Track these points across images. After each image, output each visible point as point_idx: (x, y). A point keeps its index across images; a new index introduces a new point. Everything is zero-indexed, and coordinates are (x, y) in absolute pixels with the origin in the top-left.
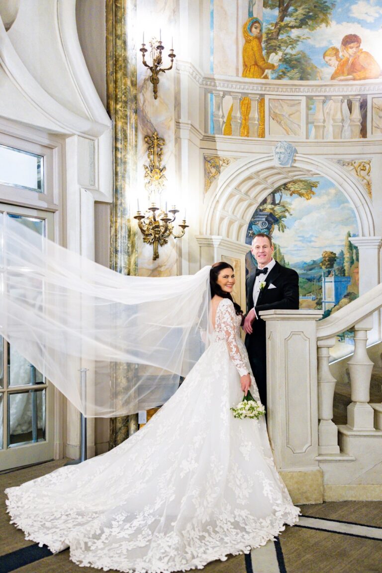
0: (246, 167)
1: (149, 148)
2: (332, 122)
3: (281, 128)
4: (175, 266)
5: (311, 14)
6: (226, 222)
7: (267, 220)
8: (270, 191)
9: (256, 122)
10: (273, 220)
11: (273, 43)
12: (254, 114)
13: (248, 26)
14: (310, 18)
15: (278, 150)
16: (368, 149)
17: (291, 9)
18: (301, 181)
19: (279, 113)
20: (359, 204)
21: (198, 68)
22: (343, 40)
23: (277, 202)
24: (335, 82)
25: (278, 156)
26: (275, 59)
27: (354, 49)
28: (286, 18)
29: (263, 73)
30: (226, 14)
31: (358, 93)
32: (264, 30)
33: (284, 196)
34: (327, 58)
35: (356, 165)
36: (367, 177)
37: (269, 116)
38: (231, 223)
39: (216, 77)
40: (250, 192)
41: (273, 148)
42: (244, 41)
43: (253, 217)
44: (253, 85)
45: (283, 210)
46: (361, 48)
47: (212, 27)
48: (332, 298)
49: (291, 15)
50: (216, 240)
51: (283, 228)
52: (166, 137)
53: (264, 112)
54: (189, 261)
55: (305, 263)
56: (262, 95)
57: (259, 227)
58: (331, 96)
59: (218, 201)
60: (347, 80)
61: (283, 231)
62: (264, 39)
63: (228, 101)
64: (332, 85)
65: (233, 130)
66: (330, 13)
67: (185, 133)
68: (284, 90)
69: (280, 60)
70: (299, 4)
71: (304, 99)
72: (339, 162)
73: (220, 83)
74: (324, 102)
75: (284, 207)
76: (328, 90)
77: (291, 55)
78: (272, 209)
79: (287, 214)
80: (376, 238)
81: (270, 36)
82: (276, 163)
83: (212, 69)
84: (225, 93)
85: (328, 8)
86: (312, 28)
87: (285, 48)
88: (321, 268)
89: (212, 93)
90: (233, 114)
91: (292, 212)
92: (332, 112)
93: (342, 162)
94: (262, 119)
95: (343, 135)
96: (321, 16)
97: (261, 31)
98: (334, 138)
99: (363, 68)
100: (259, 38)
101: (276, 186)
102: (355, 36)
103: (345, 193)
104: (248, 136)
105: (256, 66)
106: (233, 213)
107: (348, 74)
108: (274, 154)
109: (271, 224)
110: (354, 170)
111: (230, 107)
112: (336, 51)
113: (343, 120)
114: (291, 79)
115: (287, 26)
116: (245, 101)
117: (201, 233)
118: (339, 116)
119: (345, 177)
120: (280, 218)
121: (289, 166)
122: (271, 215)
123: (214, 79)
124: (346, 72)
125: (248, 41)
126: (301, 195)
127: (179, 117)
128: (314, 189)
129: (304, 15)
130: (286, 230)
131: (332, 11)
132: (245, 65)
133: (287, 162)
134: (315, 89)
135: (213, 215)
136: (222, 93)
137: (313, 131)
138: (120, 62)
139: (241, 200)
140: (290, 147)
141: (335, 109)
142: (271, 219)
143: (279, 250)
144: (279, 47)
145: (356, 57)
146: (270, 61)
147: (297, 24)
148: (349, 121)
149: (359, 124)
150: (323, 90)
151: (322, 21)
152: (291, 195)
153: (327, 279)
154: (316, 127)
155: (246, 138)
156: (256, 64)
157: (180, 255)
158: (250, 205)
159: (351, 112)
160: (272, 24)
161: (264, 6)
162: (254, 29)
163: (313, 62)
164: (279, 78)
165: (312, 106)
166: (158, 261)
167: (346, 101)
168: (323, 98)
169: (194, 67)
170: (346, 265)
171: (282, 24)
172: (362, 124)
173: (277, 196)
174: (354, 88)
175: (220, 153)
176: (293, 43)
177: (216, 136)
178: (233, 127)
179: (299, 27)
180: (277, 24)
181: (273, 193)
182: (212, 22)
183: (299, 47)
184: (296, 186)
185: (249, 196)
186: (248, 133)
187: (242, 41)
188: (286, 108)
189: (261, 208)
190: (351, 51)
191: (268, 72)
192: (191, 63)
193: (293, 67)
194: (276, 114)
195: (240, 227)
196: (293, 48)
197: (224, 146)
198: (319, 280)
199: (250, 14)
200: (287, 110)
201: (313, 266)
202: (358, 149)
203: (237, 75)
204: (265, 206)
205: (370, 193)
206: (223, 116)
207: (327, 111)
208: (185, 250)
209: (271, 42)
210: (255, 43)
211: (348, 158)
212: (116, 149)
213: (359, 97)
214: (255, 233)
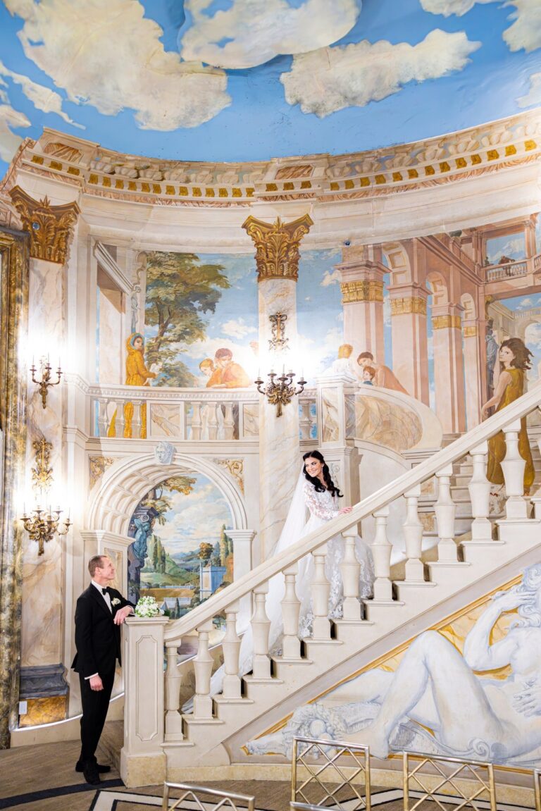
0: (127, 466)
1: (37, 453)
2: (207, 424)
3: (161, 429)
4: (60, 560)
5: (188, 330)
6: (109, 517)
7: (148, 513)
8: (151, 487)
9: (139, 425)
10: (154, 514)
11: (154, 354)
12: (137, 417)
13: (131, 341)
14: (187, 333)
15: (158, 450)
16: (239, 449)
17: (170, 325)
18: (180, 478)
19: (159, 416)
20: (233, 499)
21: (84, 379)
22: (217, 353)
23: (158, 497)
24: (210, 389)
25: (158, 455)
26: (155, 368)
27: (226, 361)
28: (165, 334)
29: (145, 381)
30: (111, 331)
31: (229, 399)
32: (146, 344)
33: (164, 491)
34: (203, 368)
35: (230, 464)
36: (240, 475)
37: (151, 418)
38: (114, 517)
39: (101, 386)
40: (133, 487)
41: (155, 448)
42: (128, 354)
43: (136, 511)
44: (135, 392)
45: (164, 504)
46: (232, 360)
47: (98, 342)
48: (209, 588)
49: (170, 331)
50: (100, 534)
51: (163, 522)
52: (53, 442)
53: (146, 415)
54: (73, 555)
55: (184, 554)
56: (144, 401)
57: (140, 520)
58: (206, 401)
59: (102, 498)
60: (221, 388)
61: (164, 524)
62: (146, 351)
63: (112, 407)
64: (208, 392)
65: (117, 432)
66: (204, 330)
67: (71, 438)
68: (164, 395)
69: (160, 370)
70: (177, 321)
71: (182, 403)
72: (215, 460)
73: (104, 391)
74: (200, 407)
75: (164, 501)
76: (204, 396)
77: (171, 365)
78: (154, 504)
79: (167, 508)
80: (248, 531)
81: (151, 348)
82: (157, 461)
83: (98, 379)
84: (109, 400)
85: (202, 325)
86: (190, 343)
87: (164, 359)
88: (199, 559)
89: (97, 400)
90: (117, 418)
91: (171, 506)
92: (208, 416)
93: (217, 461)
94: (144, 421)
95: (218, 437)
96: (197, 332)
97: (143, 344)
98: (210, 439)
99: (235, 378)
100: (141, 351)
101: (157, 482)
102: (227, 350)
103: (220, 488)
104: (131, 437)
105: (138, 376)
106: (116, 508)
107: (222, 383)
108: (155, 453)
109: (152, 517)
110: (228, 469)
111: (114, 411)
112: (211, 362)
113: (218, 423)
114: (171, 386)
115: (166, 340)
116: (128, 407)
117: (85, 528)
118: (214, 419)
119: (220, 475)
120: (161, 511)
121: (169, 464)
122: (152, 509)
123: (99, 388)
124: (220, 381)
125: (131, 354)
126: (180, 490)
127: (66, 423)
128: (192, 485)
129: (182, 331)
130: (166, 523)
131: (207, 329)
132: (128, 375)
133: (167, 461)
134: (192, 395)
135: (97, 511)
136: (106, 400)
137: (191, 432)
138: (12, 382)
139: (124, 496)
140: (170, 446)
141: (210, 414)
142: (152, 513)
143: (160, 542)
144: (160, 358)
145: (228, 369)
146: (151, 371)
147: (176, 339)
148: (223, 424)
149: (232, 427)
150: (200, 396)
151: (198, 336)
152: (171, 490)
153: (205, 569)
154: (193, 428)
155: (129, 439)
156: (138, 373)
157: (65, 548)
158: (132, 501)
159: (225, 417)
160: (153, 338)
161: (145, 323)
162: (136, 343)
163: (191, 371)
164: (160, 385)
165: (190, 410)
166: (43, 556)
167: (220, 406)
168: (200, 403)
169: (81, 378)
170: (222, 556)
171: (162, 338)
172: (234, 426)
173: (158, 492)
174: (227, 395)
175: (104, 454)
176: (172, 355)
177: (101, 438)
178: (117, 429)
179: (178, 341)
180: (157, 338)
181: (154, 489)
182: (98, 338)
183: (178, 358)
184: (176, 482)
185: (132, 492)
186: (131, 434)
187: (125, 354)
188: (166, 411)
189: (143, 503)
190: (223, 363)
191: (149, 380)
192: (78, 375)
193: (172, 376)
194: (157, 418)
195: (123, 521)
196: (172, 359)
197: (108, 447)
198: (197, 570)
199: (133, 330)
200: (167, 413)
201: (191, 557)
202: (231, 449)
203: (121, 384)
204: (146, 501)
205: (243, 489)
206: (107, 421)
207: (204, 414)
208: (69, 544)
209: (153, 354)
210: (137, 355)
211: (223, 457)
212: (6, 457)
213: (231, 403)
214: (138, 526)
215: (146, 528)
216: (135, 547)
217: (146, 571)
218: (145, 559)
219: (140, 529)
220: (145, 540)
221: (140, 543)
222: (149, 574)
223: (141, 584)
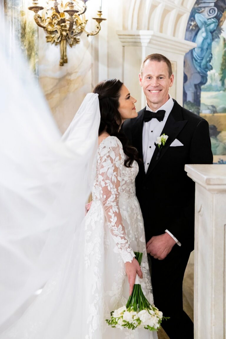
4: (89, 74)
6: (159, 11)
38: (166, 12)
50: (145, 36)
54: (108, 67)
57: (204, 16)
109: (221, 11)
117: (124, 28)
157: (96, 57)
195: (179, 17)
208: (103, 51)
214: (199, 25)
215: (212, 27)
216: (195, 54)
217: (210, 89)
218: (209, 73)
219: (203, 29)
220: (210, 45)
221: (202, 50)
222: (214, 93)
223: (202, 107)
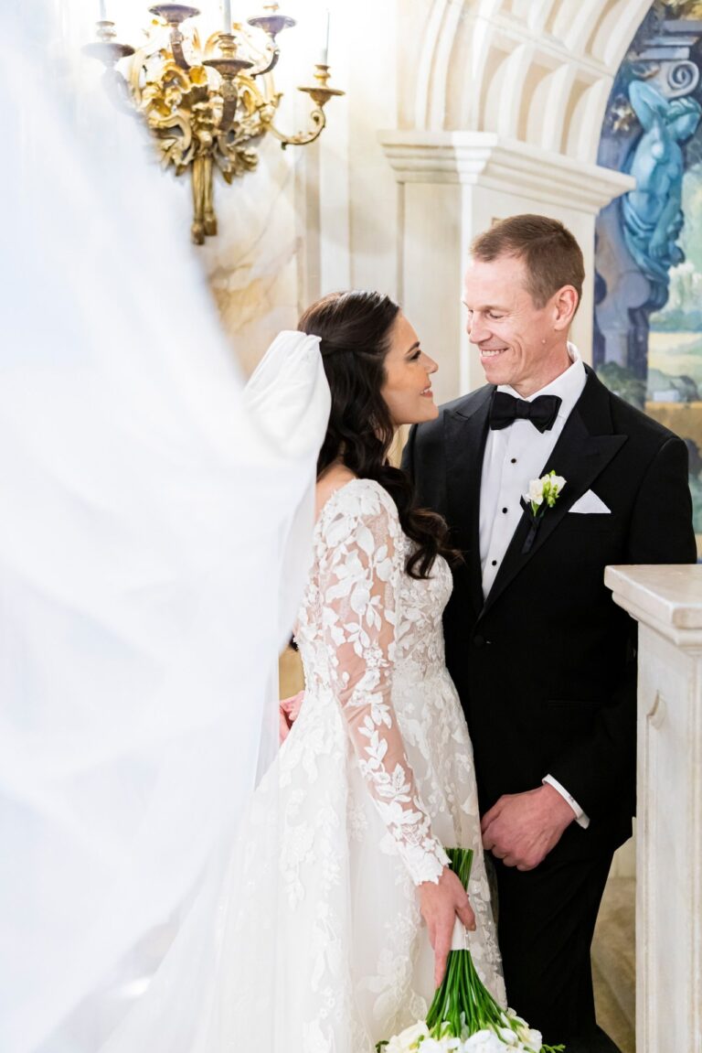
6: (513, 70)
7: (695, 54)
38: (537, 73)
43: (637, 45)
50: (470, 152)
54: (352, 249)
57: (658, 88)
106: (548, 26)
117: (404, 123)
157: (313, 215)
189: (673, 2)
195: (579, 89)
208: (333, 197)
215: (683, 124)
216: (629, 212)
217: (676, 324)
218: (673, 273)
219: (655, 132)
220: (676, 183)
221: (651, 197)
